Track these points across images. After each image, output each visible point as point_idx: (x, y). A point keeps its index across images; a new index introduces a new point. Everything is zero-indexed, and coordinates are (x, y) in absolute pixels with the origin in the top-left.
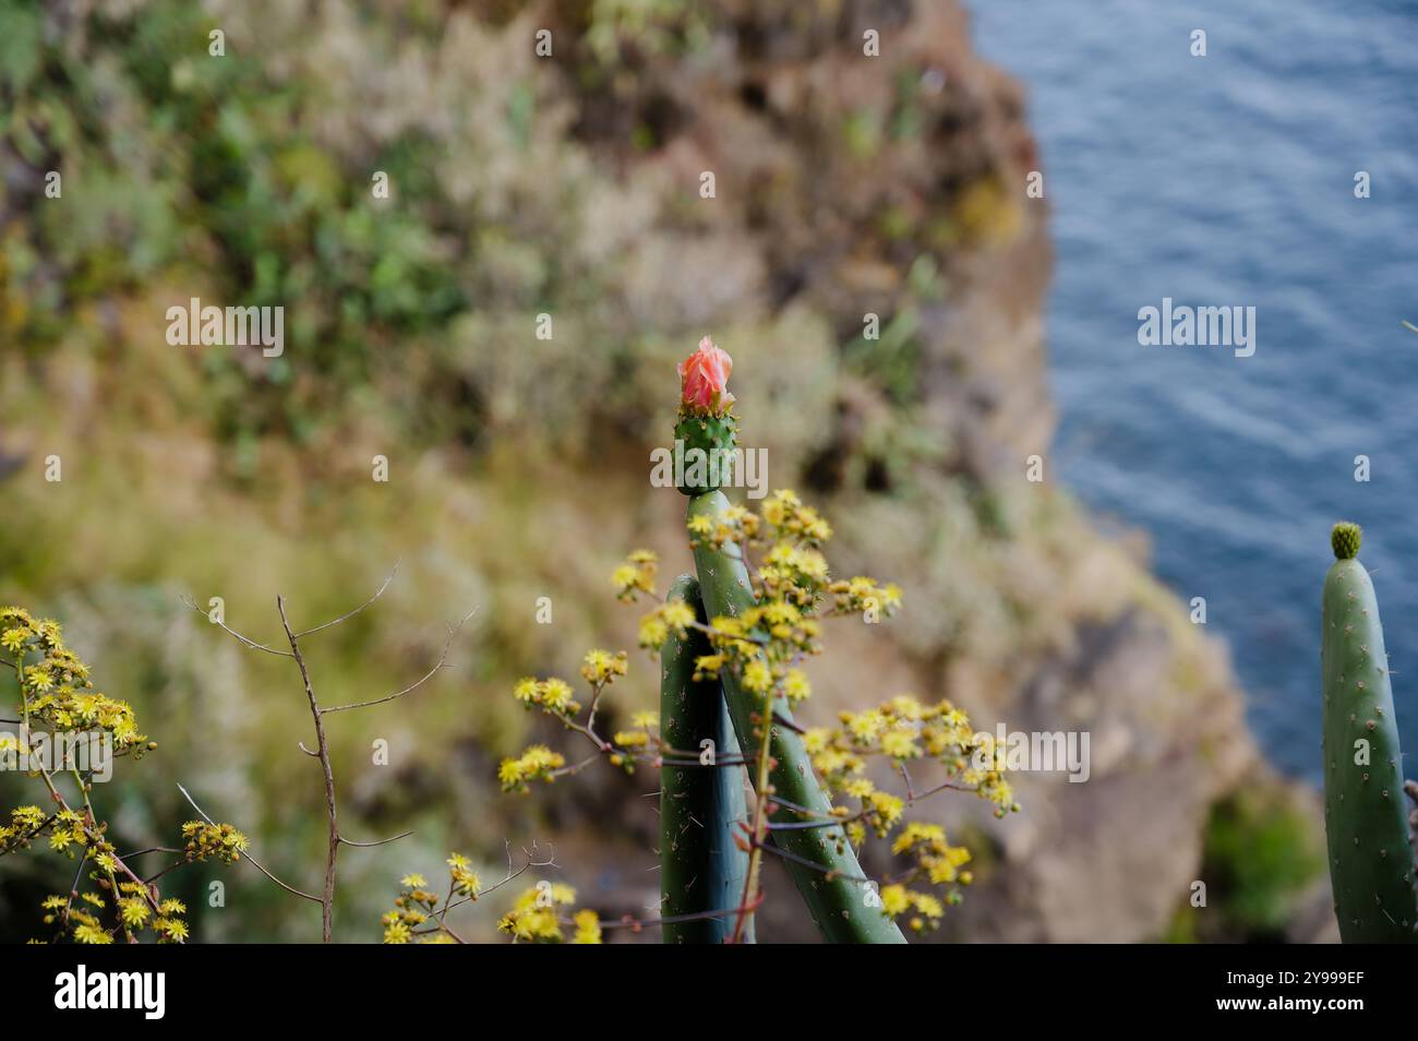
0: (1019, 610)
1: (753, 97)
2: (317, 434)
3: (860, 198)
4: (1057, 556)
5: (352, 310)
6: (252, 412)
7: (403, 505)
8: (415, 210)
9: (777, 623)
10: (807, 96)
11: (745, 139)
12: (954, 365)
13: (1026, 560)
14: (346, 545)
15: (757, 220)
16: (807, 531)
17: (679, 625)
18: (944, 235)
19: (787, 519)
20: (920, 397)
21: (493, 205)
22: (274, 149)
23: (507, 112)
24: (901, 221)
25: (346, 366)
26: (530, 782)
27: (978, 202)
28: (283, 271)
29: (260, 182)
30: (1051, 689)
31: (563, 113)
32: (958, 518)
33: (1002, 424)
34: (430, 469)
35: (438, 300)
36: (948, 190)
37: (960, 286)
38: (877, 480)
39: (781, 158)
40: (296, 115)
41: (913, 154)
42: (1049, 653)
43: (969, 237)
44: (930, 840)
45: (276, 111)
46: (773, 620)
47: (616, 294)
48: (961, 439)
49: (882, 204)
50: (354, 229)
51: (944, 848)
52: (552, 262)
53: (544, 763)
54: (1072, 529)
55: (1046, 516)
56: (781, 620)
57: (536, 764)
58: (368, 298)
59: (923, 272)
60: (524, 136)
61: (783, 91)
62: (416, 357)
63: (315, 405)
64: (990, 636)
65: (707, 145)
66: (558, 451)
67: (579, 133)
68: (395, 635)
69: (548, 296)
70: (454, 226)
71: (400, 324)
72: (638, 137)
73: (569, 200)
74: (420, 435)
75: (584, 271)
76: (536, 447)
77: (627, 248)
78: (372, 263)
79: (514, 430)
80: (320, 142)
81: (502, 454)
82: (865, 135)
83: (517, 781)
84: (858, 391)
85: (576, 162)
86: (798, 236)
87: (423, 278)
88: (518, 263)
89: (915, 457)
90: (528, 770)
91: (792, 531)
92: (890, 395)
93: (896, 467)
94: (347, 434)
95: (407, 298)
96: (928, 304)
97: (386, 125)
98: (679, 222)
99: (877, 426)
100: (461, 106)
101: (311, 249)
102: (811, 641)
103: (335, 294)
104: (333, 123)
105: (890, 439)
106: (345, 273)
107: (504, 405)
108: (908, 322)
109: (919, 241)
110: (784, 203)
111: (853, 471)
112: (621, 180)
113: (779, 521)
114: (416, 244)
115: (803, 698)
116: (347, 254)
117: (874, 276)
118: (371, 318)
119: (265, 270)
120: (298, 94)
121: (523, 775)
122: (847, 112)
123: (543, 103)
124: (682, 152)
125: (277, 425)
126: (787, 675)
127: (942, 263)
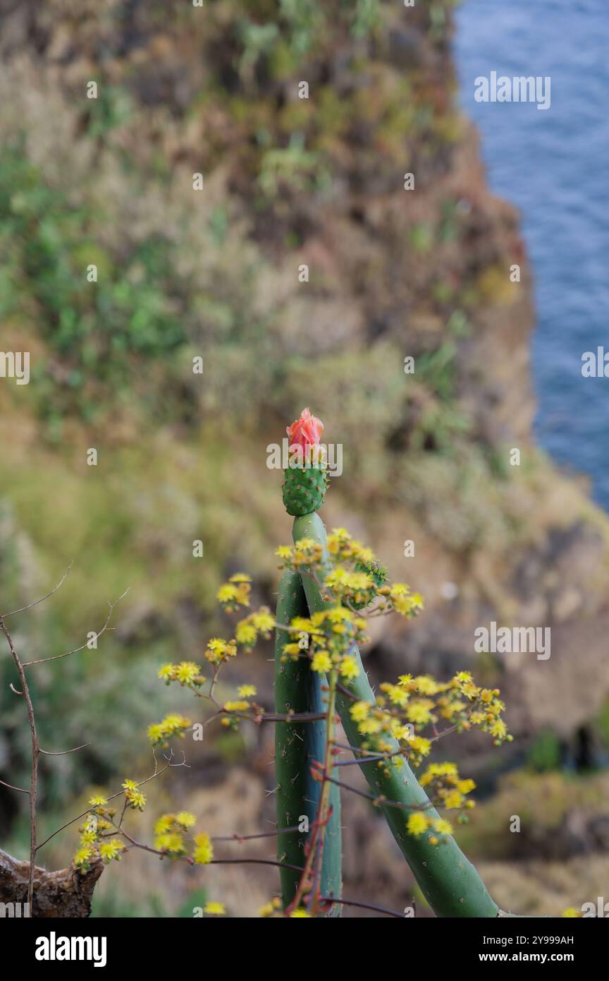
0: (513, 522)
1: (357, 216)
2: (98, 417)
3: (420, 276)
4: (538, 491)
5: (118, 343)
6: (59, 403)
7: (149, 460)
8: (156, 283)
9: (337, 623)
10: (389, 216)
11: (352, 242)
12: (476, 377)
13: (518, 492)
14: (115, 483)
15: (360, 290)
16: (357, 556)
17: (264, 629)
18: (470, 298)
19: (342, 548)
20: (456, 395)
21: (203, 280)
22: (72, 247)
23: (211, 225)
24: (444, 291)
25: (115, 377)
26: (168, 739)
27: (490, 279)
28: (78, 319)
29: (64, 267)
30: (533, 569)
31: (244, 226)
32: (477, 467)
33: (504, 412)
34: (164, 438)
35: (170, 337)
36: (472, 272)
37: (480, 329)
38: (430, 445)
39: (374, 253)
40: (85, 226)
41: (452, 250)
42: (531, 549)
43: (485, 300)
44: (446, 775)
45: (73, 224)
46: (334, 621)
47: (275, 334)
48: (480, 420)
49: (434, 280)
50: (120, 294)
51: (455, 780)
52: (238, 314)
53: (177, 726)
54: (545, 474)
55: (528, 465)
56: (339, 620)
57: (171, 726)
58: (128, 336)
59: (458, 322)
60: (221, 238)
61: (375, 213)
62: (156, 371)
63: (97, 399)
64: (496, 537)
65: (329, 245)
66: (241, 428)
67: (254, 236)
68: (142, 536)
69: (235, 334)
70: (179, 292)
71: (146, 352)
72: (288, 240)
73: (248, 276)
74: (159, 417)
75: (256, 320)
76: (228, 425)
77: (280, 306)
78: (129, 314)
79: (216, 414)
80: (100, 243)
81: (208, 429)
82: (424, 239)
83: (159, 738)
84: (419, 391)
85: (251, 254)
86: (384, 300)
87: (160, 324)
88: (218, 315)
89: (453, 432)
90: (167, 731)
91: (345, 558)
92: (438, 395)
93: (441, 437)
94: (116, 417)
95: (151, 336)
96: (461, 341)
97: (140, 231)
98: (313, 292)
99: (430, 413)
100: (184, 222)
101: (94, 306)
102: (362, 633)
103: (108, 333)
104: (108, 231)
105: (438, 421)
106: (114, 321)
107: (209, 400)
108: (449, 351)
109: (456, 302)
110: (375, 279)
111: (416, 439)
112: (278, 265)
113: (336, 551)
114: (156, 303)
115: (354, 677)
116: (115, 309)
117: (427, 323)
118: (129, 347)
119: (67, 319)
120: (86, 213)
121: (164, 734)
122: (413, 225)
123: (233, 220)
124: (315, 249)
125: (73, 411)
126: (342, 661)
127: (470, 315)
